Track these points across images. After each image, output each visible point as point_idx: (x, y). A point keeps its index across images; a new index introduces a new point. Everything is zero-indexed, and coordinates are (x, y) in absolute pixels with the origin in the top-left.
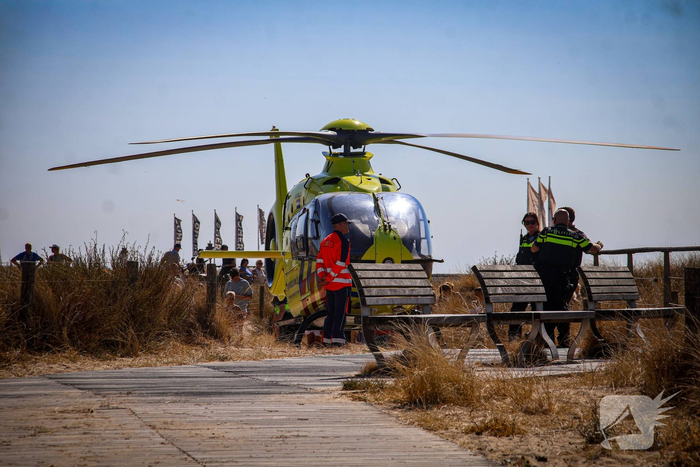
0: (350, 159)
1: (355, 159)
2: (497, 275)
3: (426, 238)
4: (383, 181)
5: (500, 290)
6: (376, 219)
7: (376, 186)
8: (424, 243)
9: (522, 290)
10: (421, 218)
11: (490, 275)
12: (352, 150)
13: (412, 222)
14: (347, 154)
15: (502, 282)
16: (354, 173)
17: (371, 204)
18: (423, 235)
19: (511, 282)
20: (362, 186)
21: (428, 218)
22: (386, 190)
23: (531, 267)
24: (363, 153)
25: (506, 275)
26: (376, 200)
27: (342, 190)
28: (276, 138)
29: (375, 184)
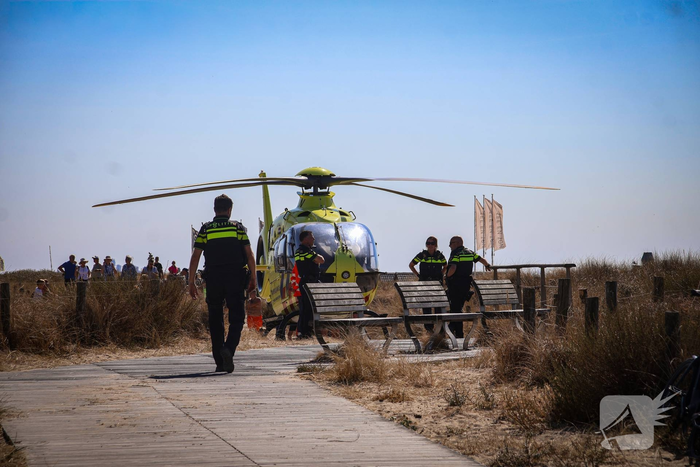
0: (317, 197)
1: (322, 197)
2: (412, 288)
3: (374, 256)
4: (342, 213)
5: (414, 300)
6: (337, 242)
7: (336, 218)
8: (372, 259)
9: (431, 299)
10: (370, 241)
11: (408, 289)
12: (319, 190)
13: (364, 244)
14: (315, 193)
15: (416, 294)
16: (320, 207)
17: (332, 232)
18: (372, 254)
19: (423, 293)
20: (326, 218)
21: (375, 241)
22: (344, 220)
23: (438, 282)
24: (328, 193)
25: (419, 288)
26: (336, 228)
27: (312, 221)
28: (264, 181)
29: (336, 216)
